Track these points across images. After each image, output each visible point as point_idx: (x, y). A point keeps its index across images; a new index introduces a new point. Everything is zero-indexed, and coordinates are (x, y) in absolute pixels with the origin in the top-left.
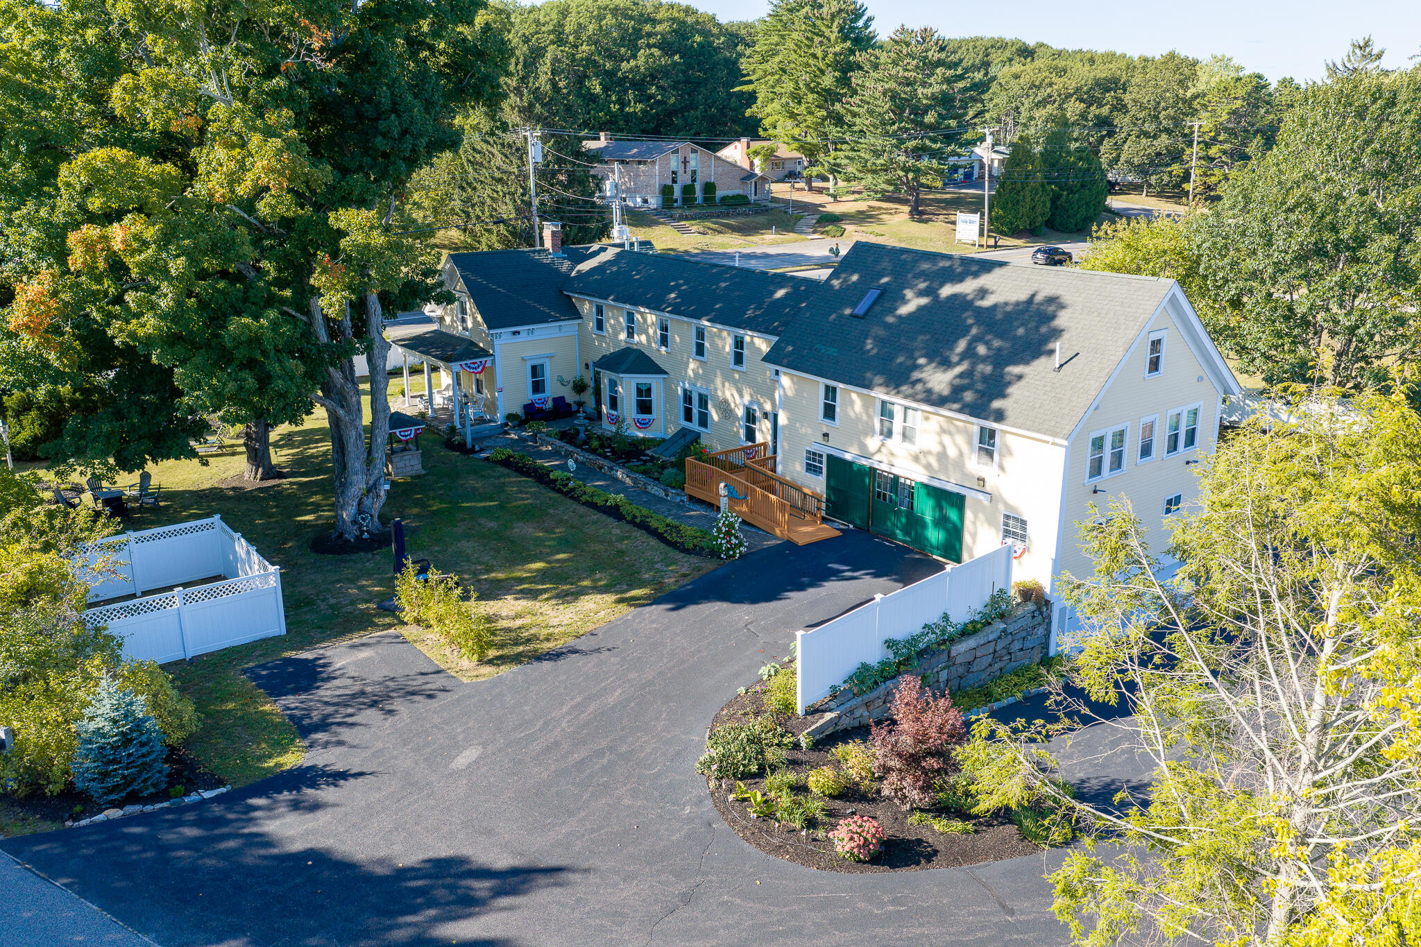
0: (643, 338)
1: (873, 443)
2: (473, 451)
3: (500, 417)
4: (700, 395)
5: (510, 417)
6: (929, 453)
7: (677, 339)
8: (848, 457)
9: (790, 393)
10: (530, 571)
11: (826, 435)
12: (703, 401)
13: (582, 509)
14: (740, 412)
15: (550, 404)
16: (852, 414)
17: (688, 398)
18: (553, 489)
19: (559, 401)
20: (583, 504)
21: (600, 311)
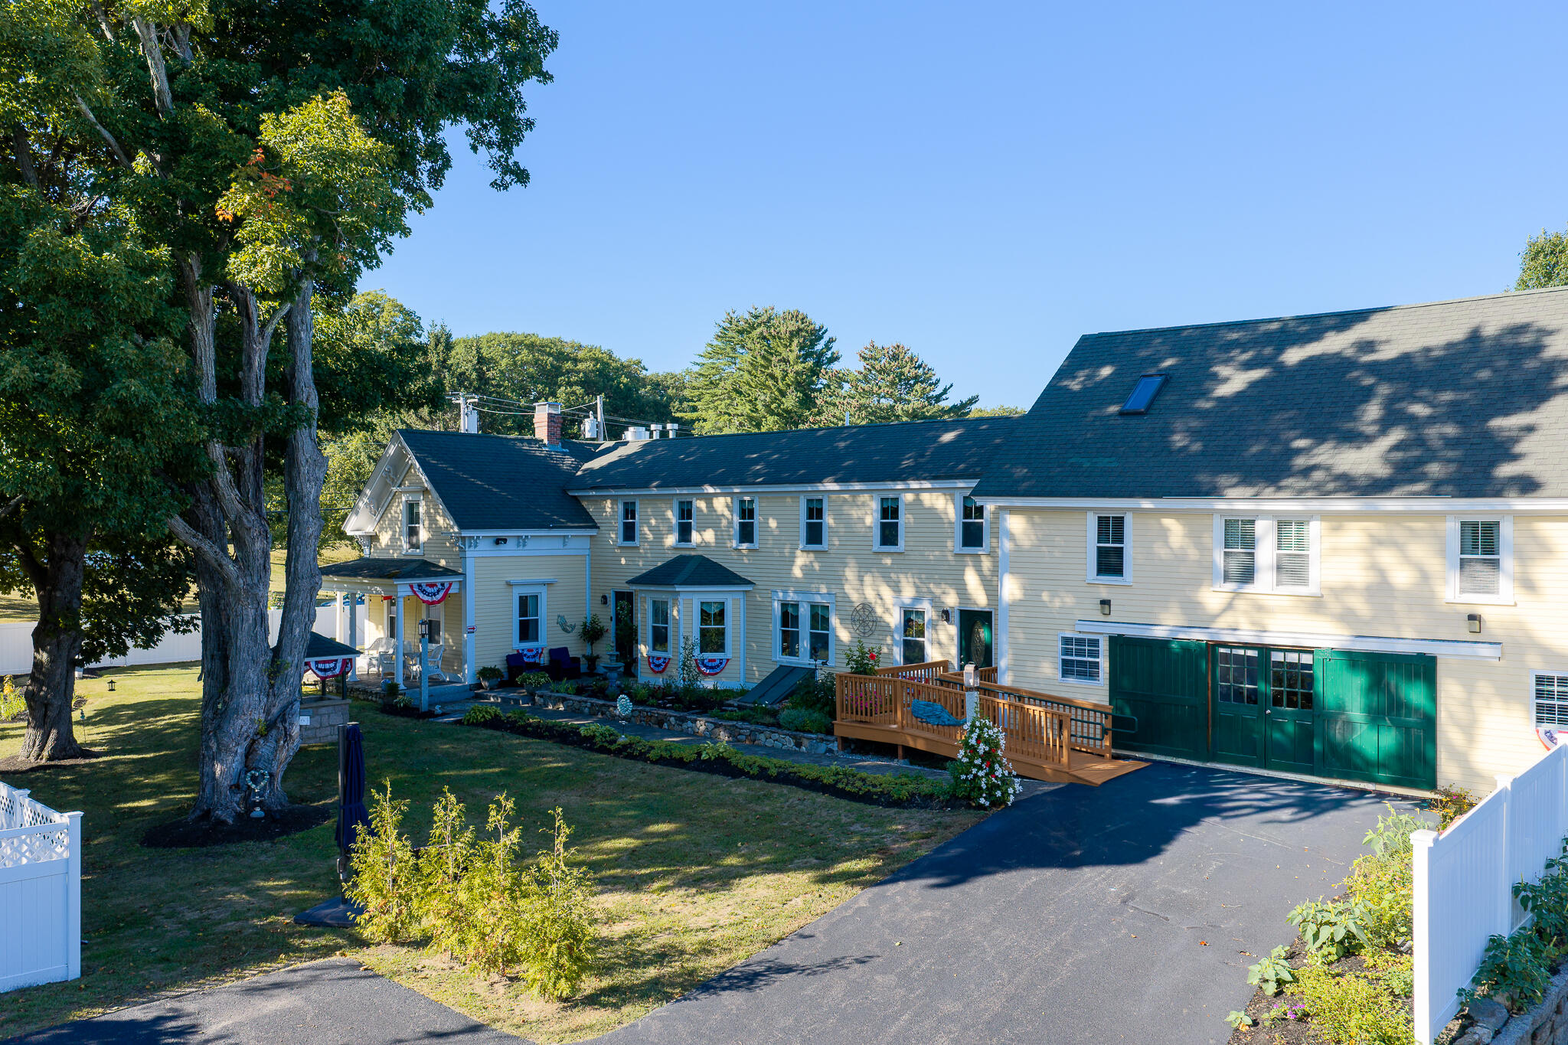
0: (709, 536)
1: (1213, 596)
2: (430, 714)
3: (468, 675)
4: (814, 607)
5: (486, 673)
6: (1348, 589)
7: (773, 523)
8: (1160, 633)
9: (1025, 542)
10: (600, 852)
11: (1105, 603)
12: (819, 617)
13: (657, 769)
14: (894, 619)
15: (544, 660)
16: (1162, 552)
17: (789, 616)
18: (591, 749)
19: (559, 655)
20: (654, 763)
21: (629, 511)
